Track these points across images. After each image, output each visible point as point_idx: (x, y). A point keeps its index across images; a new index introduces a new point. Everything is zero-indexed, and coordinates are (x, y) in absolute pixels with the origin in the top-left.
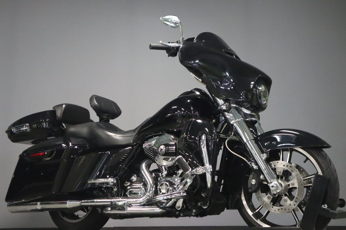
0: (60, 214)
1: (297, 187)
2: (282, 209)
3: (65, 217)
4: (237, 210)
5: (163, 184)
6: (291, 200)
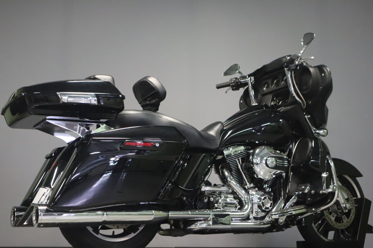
5: (266, 198)
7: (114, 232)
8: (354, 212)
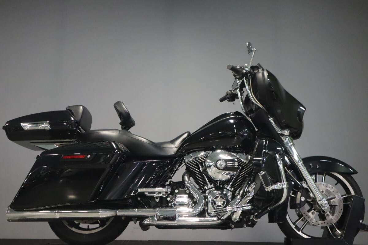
0: (66, 224)
1: (338, 205)
2: (325, 223)
3: (73, 228)
4: (276, 224)
5: (218, 197)
6: (333, 215)
7: (88, 226)
8: (342, 210)
